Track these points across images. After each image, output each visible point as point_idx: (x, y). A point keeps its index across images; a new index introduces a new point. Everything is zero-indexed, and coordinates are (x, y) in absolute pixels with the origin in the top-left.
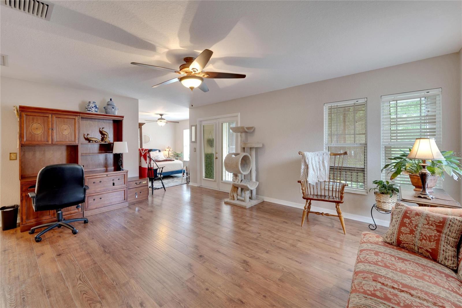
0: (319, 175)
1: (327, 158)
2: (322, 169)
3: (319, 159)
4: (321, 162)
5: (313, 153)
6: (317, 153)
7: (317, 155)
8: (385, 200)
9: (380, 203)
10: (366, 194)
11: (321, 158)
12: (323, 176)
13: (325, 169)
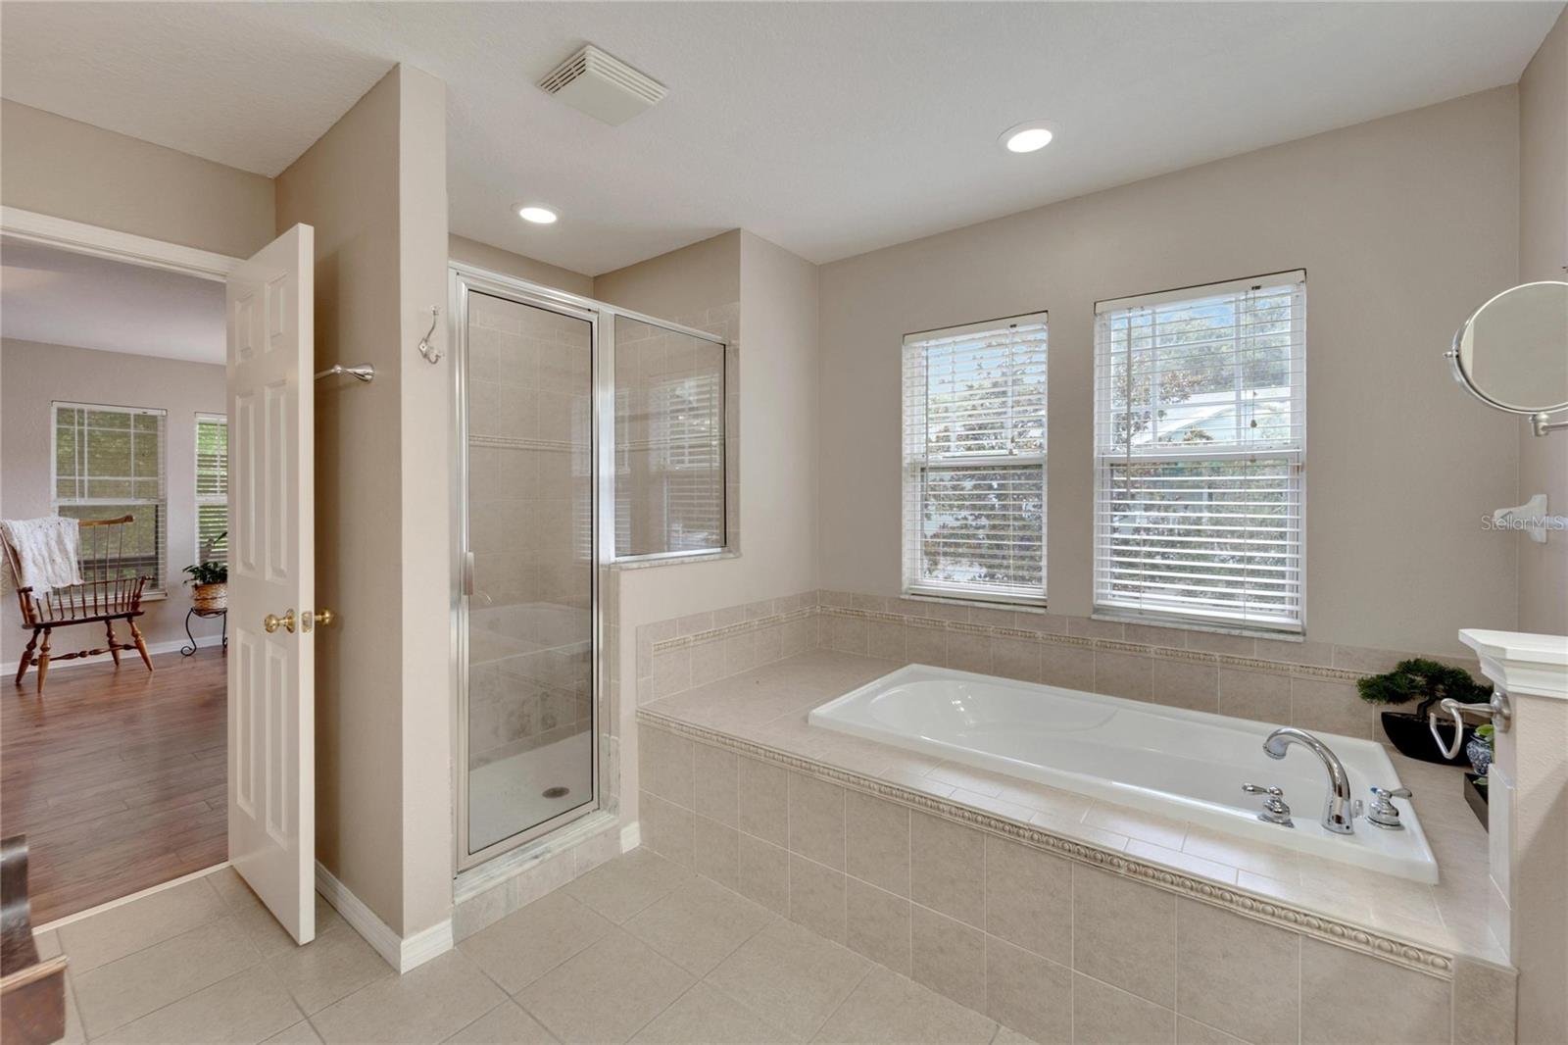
0: (52, 575)
1: (70, 531)
2: (59, 560)
3: (47, 535)
4: (53, 543)
5: (27, 523)
6: (38, 521)
7: (40, 527)
8: (214, 595)
9: (206, 602)
10: (164, 598)
11: (53, 534)
12: (63, 575)
13: (68, 558)
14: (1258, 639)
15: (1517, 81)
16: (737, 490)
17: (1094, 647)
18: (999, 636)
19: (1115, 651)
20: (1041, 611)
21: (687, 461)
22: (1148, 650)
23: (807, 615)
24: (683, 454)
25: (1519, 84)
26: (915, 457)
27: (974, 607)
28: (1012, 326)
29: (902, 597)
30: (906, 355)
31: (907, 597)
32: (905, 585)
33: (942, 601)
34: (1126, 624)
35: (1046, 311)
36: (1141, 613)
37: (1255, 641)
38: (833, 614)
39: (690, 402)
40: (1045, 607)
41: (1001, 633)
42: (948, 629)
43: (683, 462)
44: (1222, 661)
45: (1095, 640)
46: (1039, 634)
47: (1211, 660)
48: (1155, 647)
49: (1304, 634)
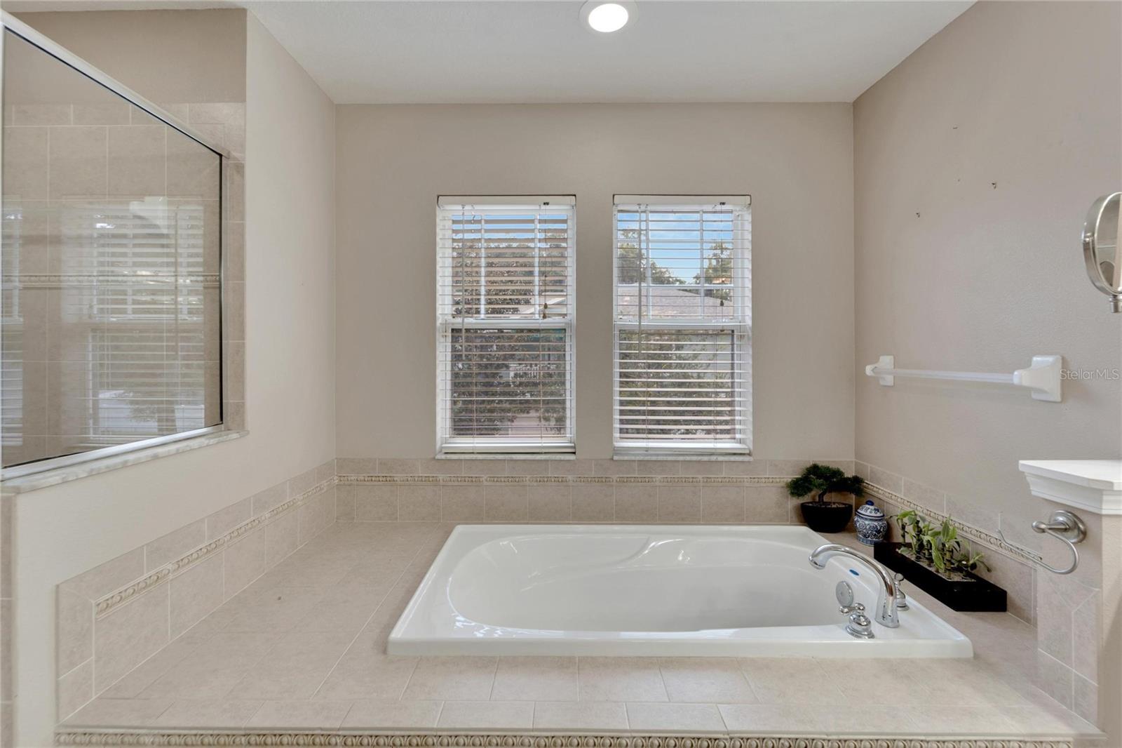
14: (726, 462)
15: (852, 101)
16: (240, 349)
17: (614, 483)
18: (535, 484)
19: (631, 484)
20: (572, 457)
21: (130, 311)
22: (654, 480)
23: (325, 489)
24: (124, 302)
25: (855, 102)
26: (446, 317)
27: (512, 460)
28: (545, 204)
29: (438, 457)
30: (440, 215)
31: (444, 457)
32: (438, 445)
33: (480, 457)
34: (638, 461)
35: (575, 195)
36: (647, 451)
37: (724, 464)
38: (355, 483)
39: (156, 226)
40: (574, 453)
41: (537, 481)
42: (485, 483)
43: (124, 311)
44: (704, 482)
45: (615, 477)
46: (570, 477)
47: (697, 482)
48: (660, 477)
49: (749, 454)
